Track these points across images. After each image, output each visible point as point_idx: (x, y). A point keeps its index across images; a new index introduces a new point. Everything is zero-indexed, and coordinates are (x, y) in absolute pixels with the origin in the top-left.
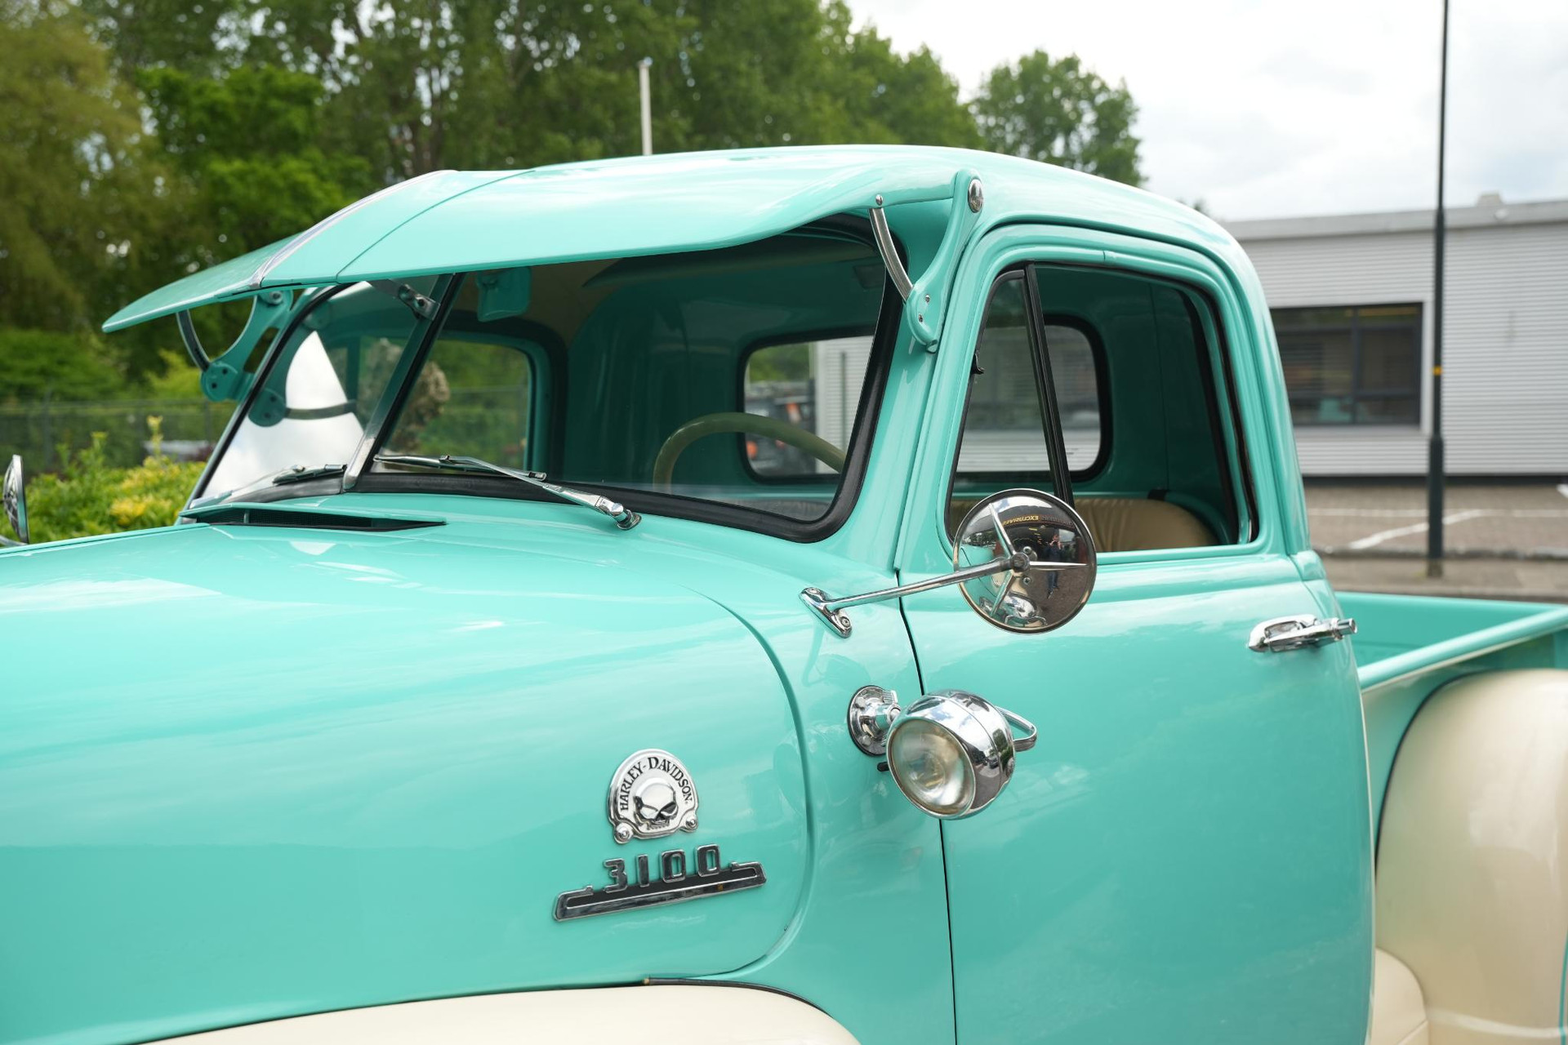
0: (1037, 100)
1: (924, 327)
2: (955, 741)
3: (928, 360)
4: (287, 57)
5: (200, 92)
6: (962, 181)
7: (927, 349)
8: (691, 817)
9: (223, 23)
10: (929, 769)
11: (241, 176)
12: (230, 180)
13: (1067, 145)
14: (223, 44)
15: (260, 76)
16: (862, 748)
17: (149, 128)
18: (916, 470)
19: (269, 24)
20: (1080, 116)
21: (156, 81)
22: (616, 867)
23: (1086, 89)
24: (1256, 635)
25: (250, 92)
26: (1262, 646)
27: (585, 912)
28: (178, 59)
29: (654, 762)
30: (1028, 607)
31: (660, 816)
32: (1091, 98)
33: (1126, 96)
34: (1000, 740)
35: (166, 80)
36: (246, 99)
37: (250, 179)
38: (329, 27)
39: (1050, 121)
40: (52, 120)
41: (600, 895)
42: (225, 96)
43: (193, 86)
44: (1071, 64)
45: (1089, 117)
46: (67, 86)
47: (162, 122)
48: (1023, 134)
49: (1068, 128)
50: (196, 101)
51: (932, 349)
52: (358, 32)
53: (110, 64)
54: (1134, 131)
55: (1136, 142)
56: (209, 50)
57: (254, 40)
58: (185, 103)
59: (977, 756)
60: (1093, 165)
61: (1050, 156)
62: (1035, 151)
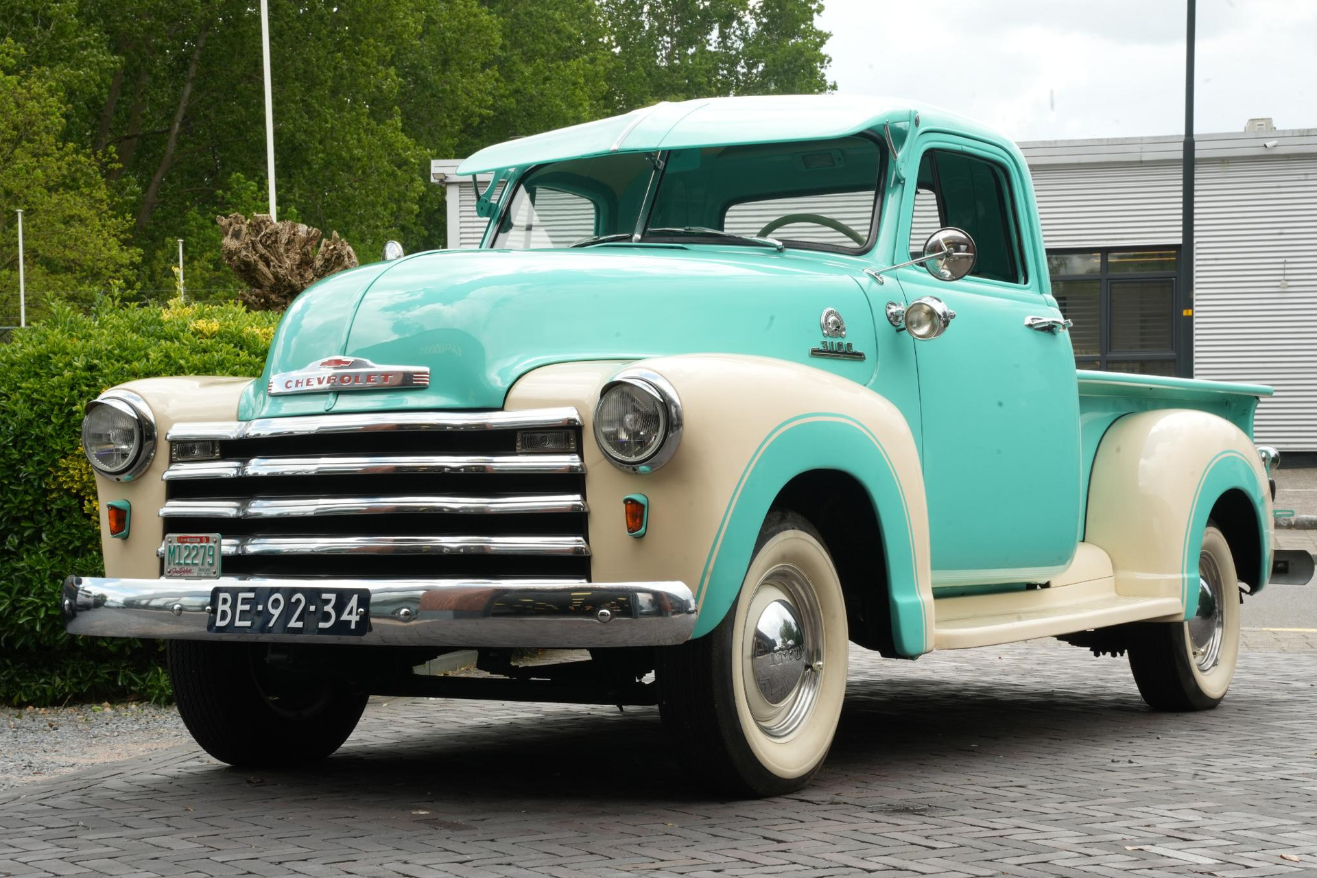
2: (932, 312)
3: (900, 187)
6: (912, 114)
7: (900, 182)
8: (844, 333)
10: (920, 323)
13: (724, 36)
16: (891, 322)
22: (823, 343)
24: (1028, 321)
26: (1030, 326)
27: (818, 355)
29: (832, 312)
31: (835, 329)
34: (944, 313)
41: (821, 351)
51: (902, 182)
54: (819, 23)
55: (823, 37)
59: (939, 317)
60: (761, 67)
61: (702, 51)
62: (684, 41)
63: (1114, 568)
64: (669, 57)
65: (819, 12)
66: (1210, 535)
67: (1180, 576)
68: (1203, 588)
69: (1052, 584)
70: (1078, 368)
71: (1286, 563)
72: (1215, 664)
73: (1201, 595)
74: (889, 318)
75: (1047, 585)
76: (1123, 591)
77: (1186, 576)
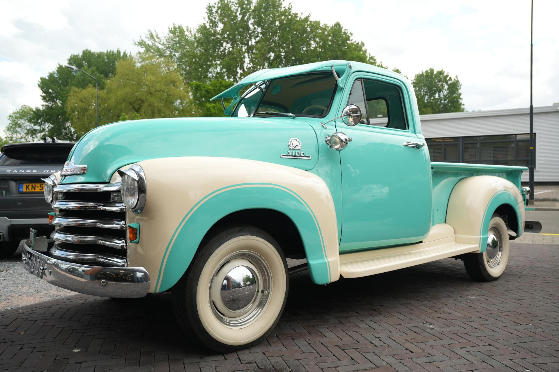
0: (431, 83)
1: (341, 85)
2: (339, 138)
3: (342, 91)
4: (226, 77)
5: (204, 87)
6: (348, 64)
7: (342, 89)
8: (301, 148)
9: (210, 70)
10: (336, 143)
11: (214, 108)
12: (211, 108)
13: (439, 95)
14: (210, 75)
15: (219, 82)
17: (191, 97)
18: (339, 108)
19: (221, 69)
20: (443, 87)
21: (194, 85)
22: (289, 152)
23: (445, 79)
25: (216, 86)
26: (405, 145)
27: (285, 157)
28: (199, 79)
29: (295, 139)
30: (353, 123)
31: (296, 146)
32: (447, 83)
33: (458, 81)
34: (346, 140)
35: (196, 84)
36: (215, 88)
37: (216, 108)
38: (237, 69)
39: (434, 89)
40: (170, 95)
41: (287, 155)
42: (210, 87)
43: (203, 86)
44: (441, 73)
45: (446, 87)
46: (173, 87)
47: (195, 95)
48: (426, 92)
49: (440, 91)
50: (203, 89)
51: (343, 89)
52: (244, 70)
53: (183, 82)
54: (460, 91)
55: (460, 94)
56: (206, 77)
57: (218, 73)
58: (201, 90)
59: (342, 141)
60: (447, 101)
61: (434, 98)
62: (430, 97)
63: (455, 233)
64: (427, 100)
65: (460, 89)
66: (496, 220)
67: (479, 237)
68: (494, 238)
69: (423, 242)
70: (431, 161)
71: (532, 225)
72: (498, 264)
73: (492, 241)
74: (326, 142)
75: (421, 242)
76: (458, 241)
77: (481, 236)
